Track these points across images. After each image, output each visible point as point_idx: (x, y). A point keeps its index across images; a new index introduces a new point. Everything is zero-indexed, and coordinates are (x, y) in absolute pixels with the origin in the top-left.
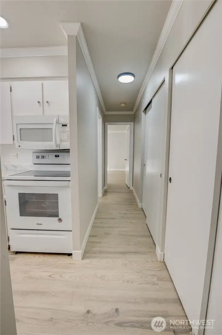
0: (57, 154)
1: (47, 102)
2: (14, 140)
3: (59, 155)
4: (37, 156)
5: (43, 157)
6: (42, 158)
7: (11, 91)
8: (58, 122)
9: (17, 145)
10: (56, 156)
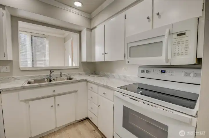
0: (163, 69)
1: (158, 14)
2: (125, 57)
3: (165, 71)
4: (142, 71)
5: (148, 72)
6: (146, 72)
7: (125, 18)
8: (171, 33)
9: (127, 60)
10: (162, 72)
